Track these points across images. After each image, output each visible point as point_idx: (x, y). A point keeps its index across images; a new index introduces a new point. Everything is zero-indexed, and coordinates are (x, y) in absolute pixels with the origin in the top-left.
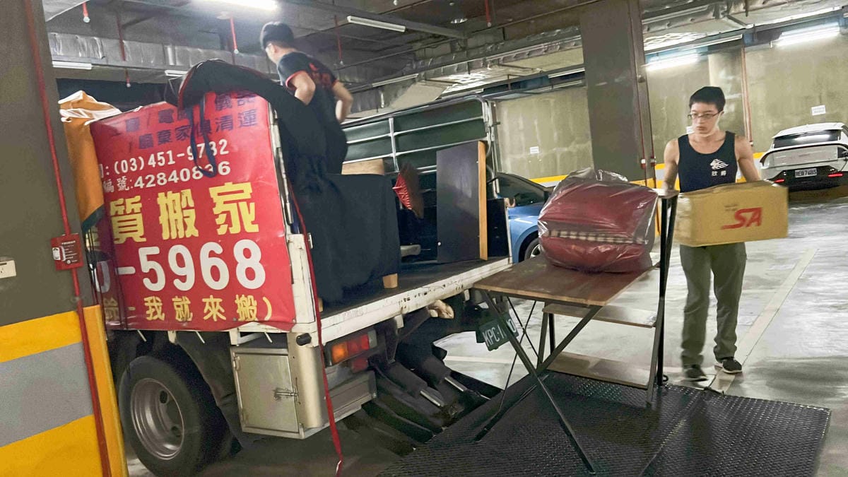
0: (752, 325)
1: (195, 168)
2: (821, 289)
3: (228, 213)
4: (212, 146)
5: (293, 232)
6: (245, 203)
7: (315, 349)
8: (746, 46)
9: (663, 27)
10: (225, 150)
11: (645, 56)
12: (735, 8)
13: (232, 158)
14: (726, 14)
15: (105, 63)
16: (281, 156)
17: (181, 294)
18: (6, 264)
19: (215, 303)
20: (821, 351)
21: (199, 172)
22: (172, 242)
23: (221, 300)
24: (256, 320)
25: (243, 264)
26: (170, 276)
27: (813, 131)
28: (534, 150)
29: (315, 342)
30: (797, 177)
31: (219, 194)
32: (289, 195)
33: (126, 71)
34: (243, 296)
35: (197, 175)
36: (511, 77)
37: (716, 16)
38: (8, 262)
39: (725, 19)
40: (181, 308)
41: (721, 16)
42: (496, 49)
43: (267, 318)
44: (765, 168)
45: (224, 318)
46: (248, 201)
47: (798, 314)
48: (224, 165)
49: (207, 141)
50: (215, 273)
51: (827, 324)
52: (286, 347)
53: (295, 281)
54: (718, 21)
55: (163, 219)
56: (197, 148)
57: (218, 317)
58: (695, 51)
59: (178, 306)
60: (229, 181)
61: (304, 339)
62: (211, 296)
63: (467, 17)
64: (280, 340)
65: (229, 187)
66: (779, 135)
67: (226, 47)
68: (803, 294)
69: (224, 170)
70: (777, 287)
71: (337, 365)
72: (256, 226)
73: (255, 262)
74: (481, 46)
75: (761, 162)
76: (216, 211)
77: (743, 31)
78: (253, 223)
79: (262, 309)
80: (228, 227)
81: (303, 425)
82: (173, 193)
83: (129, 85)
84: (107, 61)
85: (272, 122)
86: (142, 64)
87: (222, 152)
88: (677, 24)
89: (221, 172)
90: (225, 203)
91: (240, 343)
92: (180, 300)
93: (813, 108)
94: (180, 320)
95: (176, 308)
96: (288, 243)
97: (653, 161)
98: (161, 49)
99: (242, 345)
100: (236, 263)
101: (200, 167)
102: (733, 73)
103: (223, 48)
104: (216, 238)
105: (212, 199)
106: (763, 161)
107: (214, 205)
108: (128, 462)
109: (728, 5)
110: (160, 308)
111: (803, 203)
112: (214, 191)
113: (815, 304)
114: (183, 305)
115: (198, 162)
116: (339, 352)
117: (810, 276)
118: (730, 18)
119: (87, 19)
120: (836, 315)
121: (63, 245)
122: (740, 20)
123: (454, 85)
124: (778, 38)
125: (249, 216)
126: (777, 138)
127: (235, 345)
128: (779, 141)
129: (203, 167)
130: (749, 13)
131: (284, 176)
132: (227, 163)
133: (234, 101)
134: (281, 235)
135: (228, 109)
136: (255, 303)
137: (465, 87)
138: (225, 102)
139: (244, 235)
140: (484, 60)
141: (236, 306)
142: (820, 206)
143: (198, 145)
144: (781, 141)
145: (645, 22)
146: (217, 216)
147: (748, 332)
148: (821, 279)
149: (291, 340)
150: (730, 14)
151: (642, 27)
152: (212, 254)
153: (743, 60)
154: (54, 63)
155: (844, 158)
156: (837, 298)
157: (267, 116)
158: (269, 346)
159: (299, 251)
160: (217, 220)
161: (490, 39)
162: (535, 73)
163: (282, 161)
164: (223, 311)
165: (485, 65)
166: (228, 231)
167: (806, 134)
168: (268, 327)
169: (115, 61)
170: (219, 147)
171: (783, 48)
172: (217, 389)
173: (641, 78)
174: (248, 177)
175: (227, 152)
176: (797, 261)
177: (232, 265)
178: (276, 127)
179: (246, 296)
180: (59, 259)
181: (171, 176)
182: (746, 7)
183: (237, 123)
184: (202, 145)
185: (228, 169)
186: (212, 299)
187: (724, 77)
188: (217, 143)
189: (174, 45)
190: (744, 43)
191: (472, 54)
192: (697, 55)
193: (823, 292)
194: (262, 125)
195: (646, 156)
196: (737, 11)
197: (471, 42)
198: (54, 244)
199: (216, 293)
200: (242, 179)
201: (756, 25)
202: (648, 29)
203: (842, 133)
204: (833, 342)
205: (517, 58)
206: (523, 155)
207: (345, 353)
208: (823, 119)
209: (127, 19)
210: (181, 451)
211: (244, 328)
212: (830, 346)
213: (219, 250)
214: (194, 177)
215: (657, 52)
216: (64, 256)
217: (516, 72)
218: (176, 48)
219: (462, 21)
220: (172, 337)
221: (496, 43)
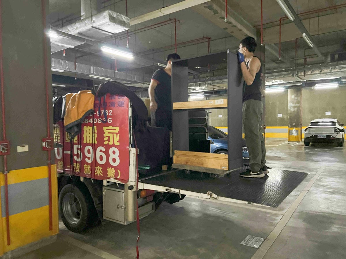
0: (298, 196)
1: (99, 119)
2: (325, 184)
3: (109, 137)
4: (106, 112)
5: (132, 147)
6: (116, 134)
7: (134, 192)
8: (302, 87)
9: (272, 78)
10: (111, 114)
11: (265, 87)
12: (300, 73)
13: (113, 117)
14: (297, 75)
15: (69, 71)
16: (131, 119)
17: (87, 164)
18: (25, 146)
19: (100, 169)
20: (325, 210)
21: (100, 120)
22: (87, 144)
23: (102, 168)
24: (114, 178)
25: (112, 156)
26: (85, 157)
27: (325, 121)
28: (220, 116)
29: (135, 189)
30: (318, 138)
31: (107, 130)
32: (132, 133)
33: (76, 74)
34: (110, 168)
35: (100, 122)
36: (214, 89)
37: (293, 76)
38: (26, 146)
39: (296, 77)
40: (87, 169)
41: (295, 76)
42: (210, 79)
43: (118, 178)
44: (306, 133)
45: (102, 175)
46: (117, 134)
47: (316, 193)
48: (110, 119)
49: (105, 110)
50: (101, 158)
51: (327, 199)
52: (124, 189)
53: (130, 165)
54: (293, 78)
55: (85, 136)
56: (101, 112)
57: (100, 175)
58: (283, 87)
59: (86, 168)
60: (111, 125)
61: (131, 188)
62: (99, 166)
63: (201, 67)
64: (122, 186)
65: (111, 127)
66: (313, 121)
67: (112, 68)
68: (318, 185)
69: (110, 121)
70: (308, 181)
71: (141, 198)
72: (119, 143)
73: (116, 156)
74: (205, 77)
75: (305, 130)
76: (105, 135)
77: (303, 82)
78: (118, 142)
79: (117, 174)
80: (108, 142)
81: (126, 219)
82: (90, 126)
83: (76, 79)
84: (69, 70)
85: (129, 106)
86: (82, 71)
87: (110, 115)
88: (279, 77)
89: (108, 122)
90: (108, 133)
91: (107, 185)
92: (87, 166)
93: (326, 112)
94: (86, 173)
95: (85, 169)
96: (130, 151)
97: (265, 127)
98: (89, 67)
99: (107, 186)
100: (110, 156)
101: (101, 119)
102: (297, 96)
103: (111, 69)
104: (103, 145)
105: (104, 131)
106: (306, 130)
107: (104, 133)
108: (59, 223)
109: (297, 72)
110: (79, 168)
111: (320, 148)
112: (105, 128)
113: (323, 190)
114: (88, 168)
115: (100, 117)
116: (143, 193)
117: (322, 178)
118: (298, 77)
119: (64, 55)
120: (331, 196)
121: (46, 141)
122: (302, 78)
123: (193, 90)
124: (315, 85)
125: (117, 139)
126: (312, 122)
127: (104, 186)
128: (312, 124)
129: (102, 119)
130: (305, 76)
131: (131, 126)
132: (111, 119)
133: (117, 97)
134: (128, 148)
135: (114, 100)
136: (114, 171)
137: (197, 91)
138: (113, 97)
139: (113, 145)
140: (205, 83)
141: (107, 172)
142: (326, 150)
143: (102, 111)
144: (313, 123)
145: (266, 75)
146: (105, 137)
147: (297, 199)
148: (325, 180)
149: (126, 187)
150: (298, 75)
151: (265, 77)
152: (101, 151)
153: (301, 92)
154: (52, 69)
155: (337, 133)
156: (331, 188)
157: (128, 104)
158: (118, 188)
159: (133, 154)
160: (104, 139)
161: (208, 75)
162: (223, 89)
163: (131, 121)
164: (102, 172)
165: (205, 84)
166: (108, 143)
167: (323, 122)
168: (118, 181)
169: (73, 70)
170: (109, 113)
171: (317, 89)
172: (96, 200)
173: (263, 96)
174: (118, 125)
175: (112, 115)
176: (317, 171)
177: (108, 156)
178: (131, 108)
179: (111, 168)
180: (45, 146)
181: (90, 120)
182: (304, 74)
183: (116, 105)
184: (103, 111)
185: (111, 121)
186: (98, 168)
187: (294, 98)
188: (108, 111)
189: (94, 66)
190: (302, 86)
191: (201, 80)
192: (284, 89)
193: (326, 185)
194: (125, 107)
195: (262, 125)
196: (301, 74)
197: (201, 76)
198: (44, 140)
199: (101, 166)
200: (116, 125)
201: (307, 80)
202: (267, 78)
203: (337, 123)
204: (329, 207)
205: (217, 83)
206: (216, 118)
207: (145, 194)
208: (329, 117)
209: (78, 55)
210: (79, 222)
211: (109, 180)
212: (328, 208)
213: (104, 150)
214: (98, 122)
215: (270, 86)
216: (46, 145)
217: (216, 88)
218: (95, 67)
219: (199, 68)
220: (82, 179)
221: (210, 77)
